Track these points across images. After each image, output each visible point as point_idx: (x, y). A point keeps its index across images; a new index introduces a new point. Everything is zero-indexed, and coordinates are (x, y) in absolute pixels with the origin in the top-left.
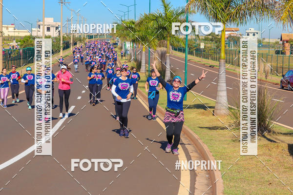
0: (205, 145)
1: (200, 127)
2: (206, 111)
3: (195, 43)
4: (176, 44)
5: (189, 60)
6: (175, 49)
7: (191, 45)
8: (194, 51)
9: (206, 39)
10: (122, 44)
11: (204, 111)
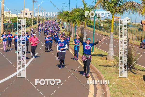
4: (89, 23)
6: (89, 26)
7: (97, 25)
11: (102, 57)
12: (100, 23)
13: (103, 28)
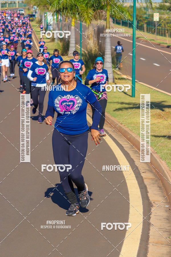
0: (163, 162)
1: (155, 136)
2: (164, 112)
3: (145, 13)
4: (119, 15)
5: (138, 38)
6: (118, 23)
7: (140, 17)
8: (145, 26)
9: (161, 8)
10: (41, 16)
11: (161, 111)
12: (150, 12)
13: (159, 25)
